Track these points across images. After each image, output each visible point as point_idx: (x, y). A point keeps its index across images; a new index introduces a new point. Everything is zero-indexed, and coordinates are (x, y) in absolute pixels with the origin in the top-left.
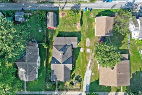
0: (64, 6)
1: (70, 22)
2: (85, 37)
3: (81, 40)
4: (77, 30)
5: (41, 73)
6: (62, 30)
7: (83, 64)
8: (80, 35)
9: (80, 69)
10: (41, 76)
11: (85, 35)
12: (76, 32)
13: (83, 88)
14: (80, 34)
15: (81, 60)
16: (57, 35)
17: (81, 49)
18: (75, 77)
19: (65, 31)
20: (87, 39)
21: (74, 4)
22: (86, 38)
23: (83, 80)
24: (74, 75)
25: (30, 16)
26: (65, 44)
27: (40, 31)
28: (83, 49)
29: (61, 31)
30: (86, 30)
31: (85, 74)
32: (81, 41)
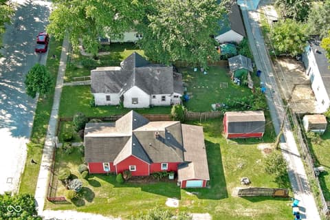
0: (292, 154)
1: (253, 170)
2: (214, 209)
3: (203, 200)
4: (232, 188)
5: (105, 111)
6: (225, 152)
7: (130, 209)
8: (218, 196)
9: (113, 199)
10: (97, 112)
11: (219, 208)
12: (224, 185)
13: (53, 211)
14: (221, 195)
15: (140, 202)
16: (208, 140)
17: (177, 201)
18: (91, 188)
19: (223, 157)
20: (207, 214)
21: (306, 178)
22: (209, 212)
23: (80, 208)
24: (97, 185)
25: (246, 85)
26: (184, 147)
27: (214, 106)
28: (176, 206)
29: (222, 150)
30: (236, 211)
31: (97, 213)
32: (199, 201)
